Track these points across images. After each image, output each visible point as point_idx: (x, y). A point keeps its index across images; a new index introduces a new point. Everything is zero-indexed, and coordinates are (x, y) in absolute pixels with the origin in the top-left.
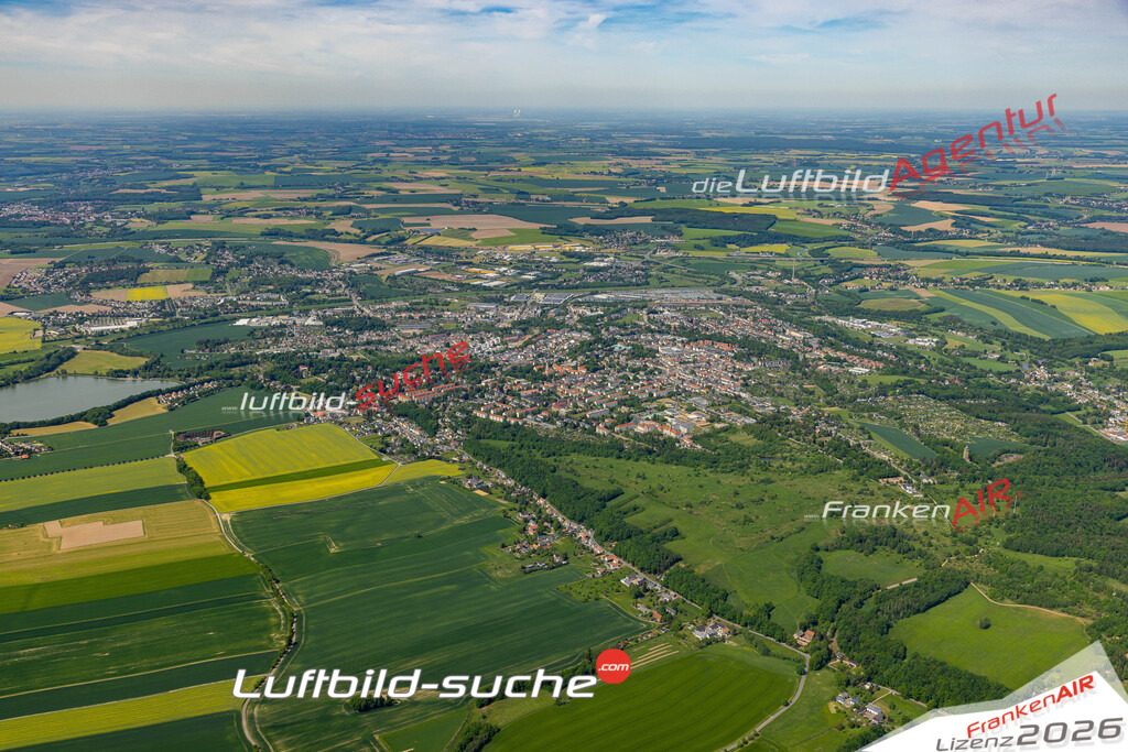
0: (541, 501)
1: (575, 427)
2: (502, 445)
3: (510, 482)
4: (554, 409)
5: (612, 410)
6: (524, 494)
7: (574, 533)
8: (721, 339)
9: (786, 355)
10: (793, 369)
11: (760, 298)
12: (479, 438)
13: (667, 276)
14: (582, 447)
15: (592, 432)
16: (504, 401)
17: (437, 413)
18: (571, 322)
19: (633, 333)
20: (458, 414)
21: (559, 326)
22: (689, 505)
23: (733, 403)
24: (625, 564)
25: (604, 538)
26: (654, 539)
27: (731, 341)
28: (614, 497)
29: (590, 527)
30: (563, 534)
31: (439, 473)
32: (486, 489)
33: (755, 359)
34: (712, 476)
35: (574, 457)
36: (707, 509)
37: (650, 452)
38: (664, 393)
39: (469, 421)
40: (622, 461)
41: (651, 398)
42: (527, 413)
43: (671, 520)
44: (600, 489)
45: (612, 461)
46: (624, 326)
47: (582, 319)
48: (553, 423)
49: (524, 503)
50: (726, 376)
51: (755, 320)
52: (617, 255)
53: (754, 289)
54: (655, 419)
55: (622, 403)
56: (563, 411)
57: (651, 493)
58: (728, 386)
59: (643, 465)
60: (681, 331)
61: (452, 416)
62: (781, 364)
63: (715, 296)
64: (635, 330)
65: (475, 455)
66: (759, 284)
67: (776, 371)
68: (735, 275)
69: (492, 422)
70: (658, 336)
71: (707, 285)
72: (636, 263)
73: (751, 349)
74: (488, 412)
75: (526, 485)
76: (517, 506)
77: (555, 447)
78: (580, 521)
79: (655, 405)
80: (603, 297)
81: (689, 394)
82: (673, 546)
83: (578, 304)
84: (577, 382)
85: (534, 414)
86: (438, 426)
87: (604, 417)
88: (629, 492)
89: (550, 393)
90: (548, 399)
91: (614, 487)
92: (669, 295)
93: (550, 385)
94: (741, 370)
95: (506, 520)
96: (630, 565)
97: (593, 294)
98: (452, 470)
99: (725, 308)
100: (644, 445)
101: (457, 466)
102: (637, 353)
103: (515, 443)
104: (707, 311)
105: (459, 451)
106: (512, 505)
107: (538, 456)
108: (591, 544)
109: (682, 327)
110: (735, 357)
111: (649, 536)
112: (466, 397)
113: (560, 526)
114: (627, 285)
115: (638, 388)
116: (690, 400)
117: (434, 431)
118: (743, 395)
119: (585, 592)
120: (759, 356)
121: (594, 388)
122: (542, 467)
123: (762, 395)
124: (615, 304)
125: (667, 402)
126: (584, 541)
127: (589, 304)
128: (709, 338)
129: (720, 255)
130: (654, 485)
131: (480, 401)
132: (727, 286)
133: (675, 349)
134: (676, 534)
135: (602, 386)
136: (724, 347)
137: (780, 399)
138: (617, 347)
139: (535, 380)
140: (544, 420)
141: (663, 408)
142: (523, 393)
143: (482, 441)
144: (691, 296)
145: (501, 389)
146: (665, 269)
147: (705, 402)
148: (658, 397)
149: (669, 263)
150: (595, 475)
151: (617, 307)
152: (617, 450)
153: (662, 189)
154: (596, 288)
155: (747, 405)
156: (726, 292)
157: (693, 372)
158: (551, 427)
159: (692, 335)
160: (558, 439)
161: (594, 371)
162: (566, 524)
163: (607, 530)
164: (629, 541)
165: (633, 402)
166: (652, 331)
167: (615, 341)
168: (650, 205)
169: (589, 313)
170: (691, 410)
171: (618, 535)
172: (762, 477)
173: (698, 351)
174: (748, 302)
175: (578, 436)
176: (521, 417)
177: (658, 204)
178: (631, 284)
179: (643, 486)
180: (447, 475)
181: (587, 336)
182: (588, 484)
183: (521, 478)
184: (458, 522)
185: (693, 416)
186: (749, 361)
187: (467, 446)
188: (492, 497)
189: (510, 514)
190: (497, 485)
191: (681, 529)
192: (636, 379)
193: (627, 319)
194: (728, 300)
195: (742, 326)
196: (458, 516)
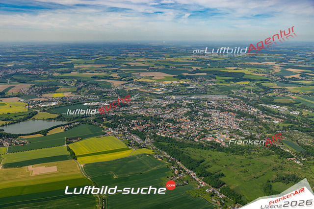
0: (179, 163)
1: (188, 139)
2: (166, 144)
3: (169, 156)
4: (181, 133)
5: (199, 133)
6: (173, 160)
7: (190, 174)
8: (231, 111)
9: (252, 116)
10: (255, 121)
11: (242, 98)
12: (158, 142)
13: (212, 91)
14: (191, 145)
15: (193, 140)
16: (165, 130)
17: (145, 133)
18: (184, 105)
19: (203, 109)
20: (151, 134)
21: (180, 106)
22: (226, 166)
23: (237, 132)
24: (207, 184)
25: (199, 175)
26: (216, 177)
27: (234, 112)
28: (202, 162)
29: (195, 172)
30: (186, 174)
31: (146, 153)
32: (161, 158)
33: (242, 118)
34: (232, 156)
35: (188, 148)
36: (232, 167)
37: (212, 147)
38: (215, 128)
39: (155, 136)
40: (203, 150)
41: (211, 130)
42: (173, 134)
43: (221, 170)
44: (197, 159)
45: (200, 150)
46: (200, 107)
47: (187, 104)
48: (181, 137)
49: (173, 163)
50: (234, 123)
51: (241, 105)
52: (196, 85)
53: (239, 95)
54: (213, 136)
55: (202, 131)
56: (184, 134)
57: (213, 161)
58: (235, 126)
59: (210, 152)
60: (218, 108)
61: (150, 134)
62: (251, 119)
63: (228, 97)
64: (204, 108)
65: (157, 147)
66: (241, 94)
67: (249, 122)
68: (233, 91)
69: (162, 137)
70: (211, 110)
71: (225, 94)
72: (202, 87)
73: (240, 114)
74: (160, 133)
75: (173, 157)
76: (171, 164)
77: (182, 145)
78: (191, 170)
79: (212, 132)
80: (193, 97)
81: (223, 129)
82: (222, 179)
83: (185, 100)
84: (187, 124)
85: (175, 134)
86: (145, 138)
87: (197, 136)
88: (207, 160)
89: (179, 127)
90: (179, 129)
91: (202, 159)
92: (213, 97)
93: (179, 125)
94: (238, 121)
95: (168, 169)
96: (208, 185)
97: (190, 96)
98: (150, 152)
99: (231, 101)
100: (210, 145)
101: (152, 150)
102: (205, 115)
103: (170, 143)
104: (226, 102)
105: (152, 145)
106: (169, 164)
107: (177, 148)
108: (195, 177)
109: (219, 107)
110: (236, 117)
111: (214, 176)
112: (154, 129)
113: (185, 171)
114: (200, 94)
115: (207, 126)
116: (223, 131)
117: (144, 139)
118: (240, 129)
119: (195, 194)
120: (243, 116)
121: (193, 126)
122: (178, 152)
123: (246, 129)
124: (197, 100)
125: (216, 131)
126: (193, 176)
127: (189, 100)
128: (227, 111)
129: (228, 85)
130: (215, 159)
131: (158, 130)
132: (231, 94)
133: (217, 114)
134: (223, 175)
135: (195, 125)
136: (232, 114)
137: (252, 131)
138: (199, 113)
139: (174, 123)
140: (178, 136)
141: (215, 133)
142: (171, 127)
143: (159, 143)
144: (220, 97)
145: (164, 126)
146: (211, 89)
147: (228, 131)
148: (213, 130)
149: (213, 87)
150: (196, 155)
151: (198, 101)
152: (201, 146)
153: (209, 65)
154: (191, 95)
155: (241, 132)
156: (231, 96)
157: (223, 122)
158: (180, 138)
159: (222, 110)
160: (183, 142)
161: (192, 121)
162: (187, 170)
163: (200, 173)
164: (208, 177)
165: (205, 131)
166: (209, 108)
167: (198, 111)
168: (206, 69)
169: (189, 102)
170: (224, 134)
171: (204, 175)
172: (249, 157)
173: (224, 115)
174: (238, 99)
175: (189, 142)
176: (171, 135)
177: (208, 69)
178: (201, 93)
179: (211, 159)
180: (149, 153)
181: (189, 110)
182: (193, 157)
183: (172, 155)
184: (153, 169)
185: (225, 136)
186: (240, 118)
187: (155, 144)
188: (163, 161)
189: (169, 166)
190: (164, 157)
191: (224, 173)
192: (205, 123)
193: (201, 104)
194: (232, 99)
195: (237, 107)
196: (152, 167)
